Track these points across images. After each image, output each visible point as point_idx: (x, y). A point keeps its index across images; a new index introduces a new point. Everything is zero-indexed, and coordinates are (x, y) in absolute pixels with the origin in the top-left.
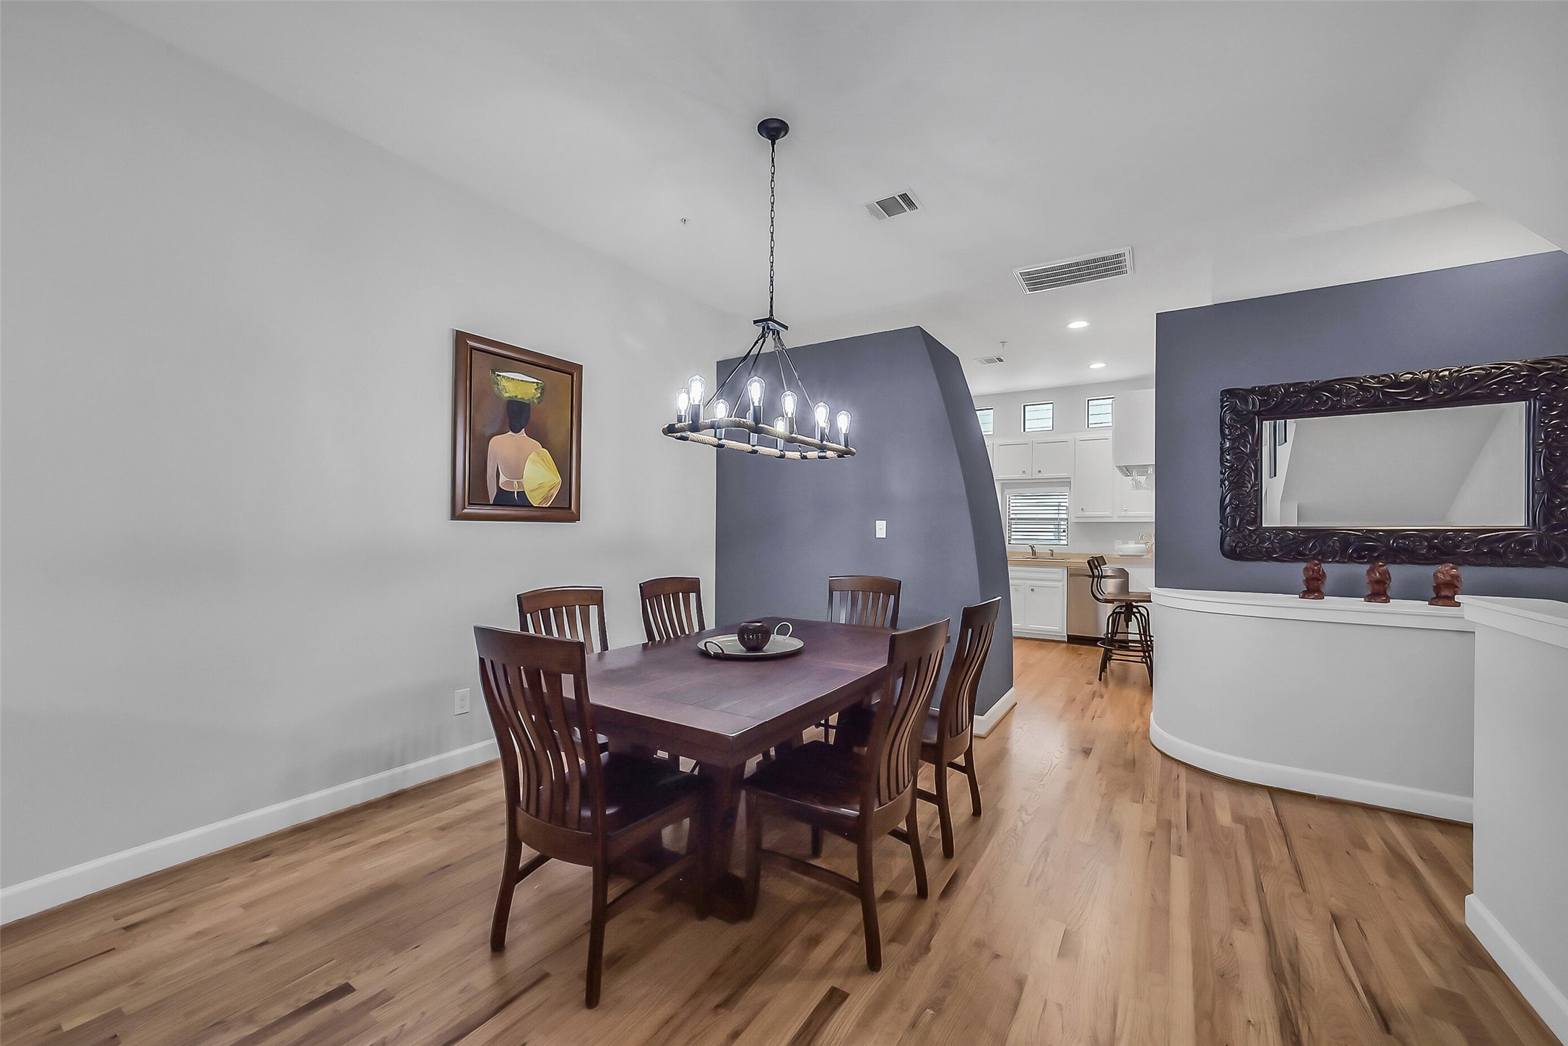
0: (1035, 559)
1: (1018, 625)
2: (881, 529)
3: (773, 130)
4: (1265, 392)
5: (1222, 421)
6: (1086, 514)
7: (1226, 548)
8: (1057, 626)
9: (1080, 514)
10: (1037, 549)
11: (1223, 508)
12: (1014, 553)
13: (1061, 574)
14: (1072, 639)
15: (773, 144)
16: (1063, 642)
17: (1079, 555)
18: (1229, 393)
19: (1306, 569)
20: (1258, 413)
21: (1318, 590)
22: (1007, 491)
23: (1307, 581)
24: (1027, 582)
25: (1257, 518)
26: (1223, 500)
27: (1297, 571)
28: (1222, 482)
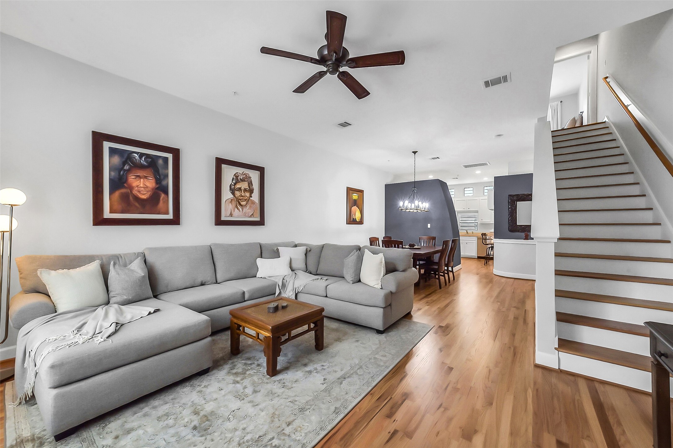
0: (467, 234)
1: (463, 254)
2: (429, 226)
3: (415, 153)
4: (517, 195)
5: (509, 201)
6: (483, 221)
7: (510, 230)
8: (474, 254)
9: (481, 221)
10: (468, 231)
11: (509, 221)
12: (461, 233)
13: (475, 239)
14: (479, 258)
15: (415, 155)
16: (476, 258)
17: (480, 233)
18: (510, 195)
19: (525, 234)
20: (516, 200)
21: (527, 238)
22: (459, 214)
23: (525, 237)
24: (465, 241)
25: (516, 223)
26: (509, 219)
27: (523, 234)
28: (509, 215)
